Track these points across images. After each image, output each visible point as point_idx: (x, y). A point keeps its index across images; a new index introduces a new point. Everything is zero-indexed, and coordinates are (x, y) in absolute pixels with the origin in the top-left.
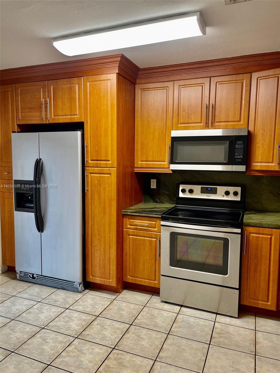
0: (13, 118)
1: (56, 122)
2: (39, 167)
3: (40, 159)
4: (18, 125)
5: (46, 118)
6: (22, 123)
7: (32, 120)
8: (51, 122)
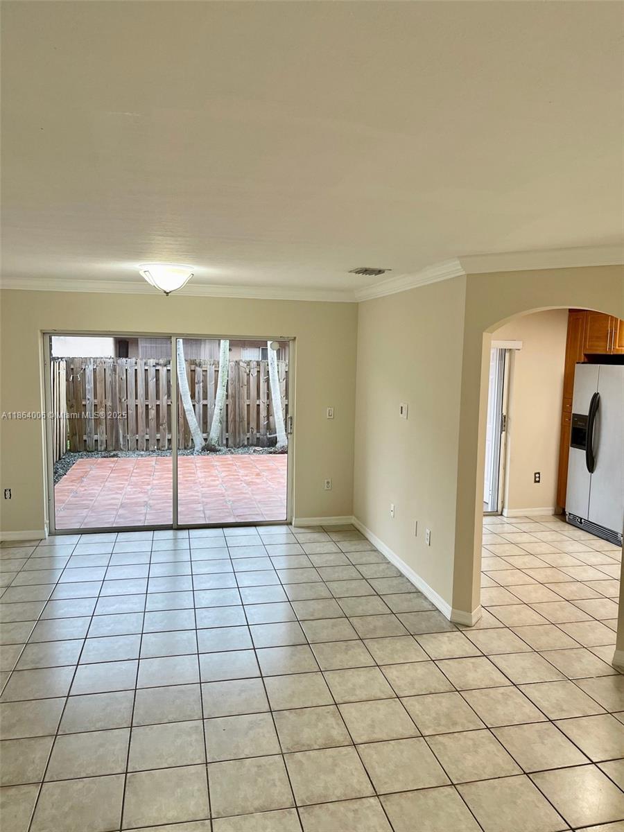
0: (581, 347)
1: (620, 353)
2: (596, 403)
3: (598, 393)
4: (585, 355)
5: (610, 349)
6: (587, 353)
7: (597, 350)
8: (615, 353)
